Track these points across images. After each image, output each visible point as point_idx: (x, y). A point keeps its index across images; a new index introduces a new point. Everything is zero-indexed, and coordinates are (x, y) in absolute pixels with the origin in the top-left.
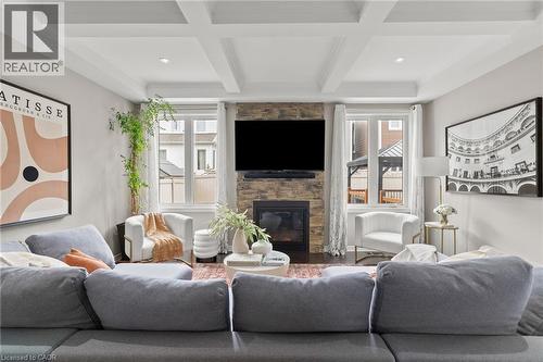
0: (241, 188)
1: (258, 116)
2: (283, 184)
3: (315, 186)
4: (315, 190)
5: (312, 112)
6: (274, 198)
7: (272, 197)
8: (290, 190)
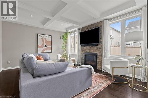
0: (82, 49)
1: (85, 30)
2: (91, 48)
3: (99, 48)
4: (99, 49)
5: (98, 25)
6: (89, 52)
7: (88, 51)
8: (92, 50)
